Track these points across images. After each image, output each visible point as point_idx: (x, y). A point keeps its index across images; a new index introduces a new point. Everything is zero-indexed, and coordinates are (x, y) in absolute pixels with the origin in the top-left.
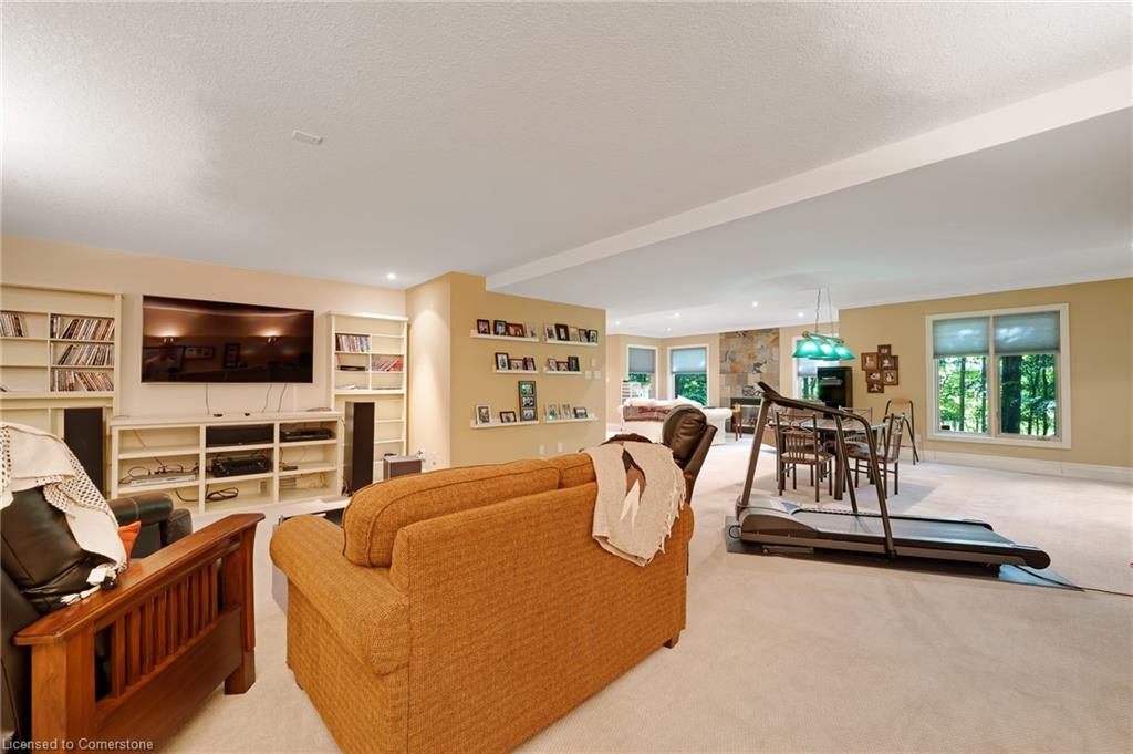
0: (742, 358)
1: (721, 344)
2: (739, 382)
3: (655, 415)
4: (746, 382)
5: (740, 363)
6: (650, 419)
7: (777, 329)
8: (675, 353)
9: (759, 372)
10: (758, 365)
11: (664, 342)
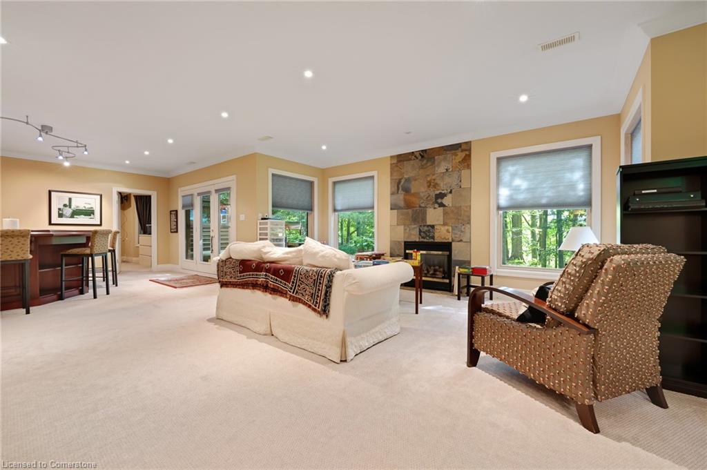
0: (419, 188)
1: (392, 169)
2: (415, 220)
3: (261, 278)
4: (424, 219)
5: (416, 195)
6: (254, 286)
7: (468, 143)
8: (338, 187)
9: (442, 205)
10: (442, 196)
11: (324, 173)
